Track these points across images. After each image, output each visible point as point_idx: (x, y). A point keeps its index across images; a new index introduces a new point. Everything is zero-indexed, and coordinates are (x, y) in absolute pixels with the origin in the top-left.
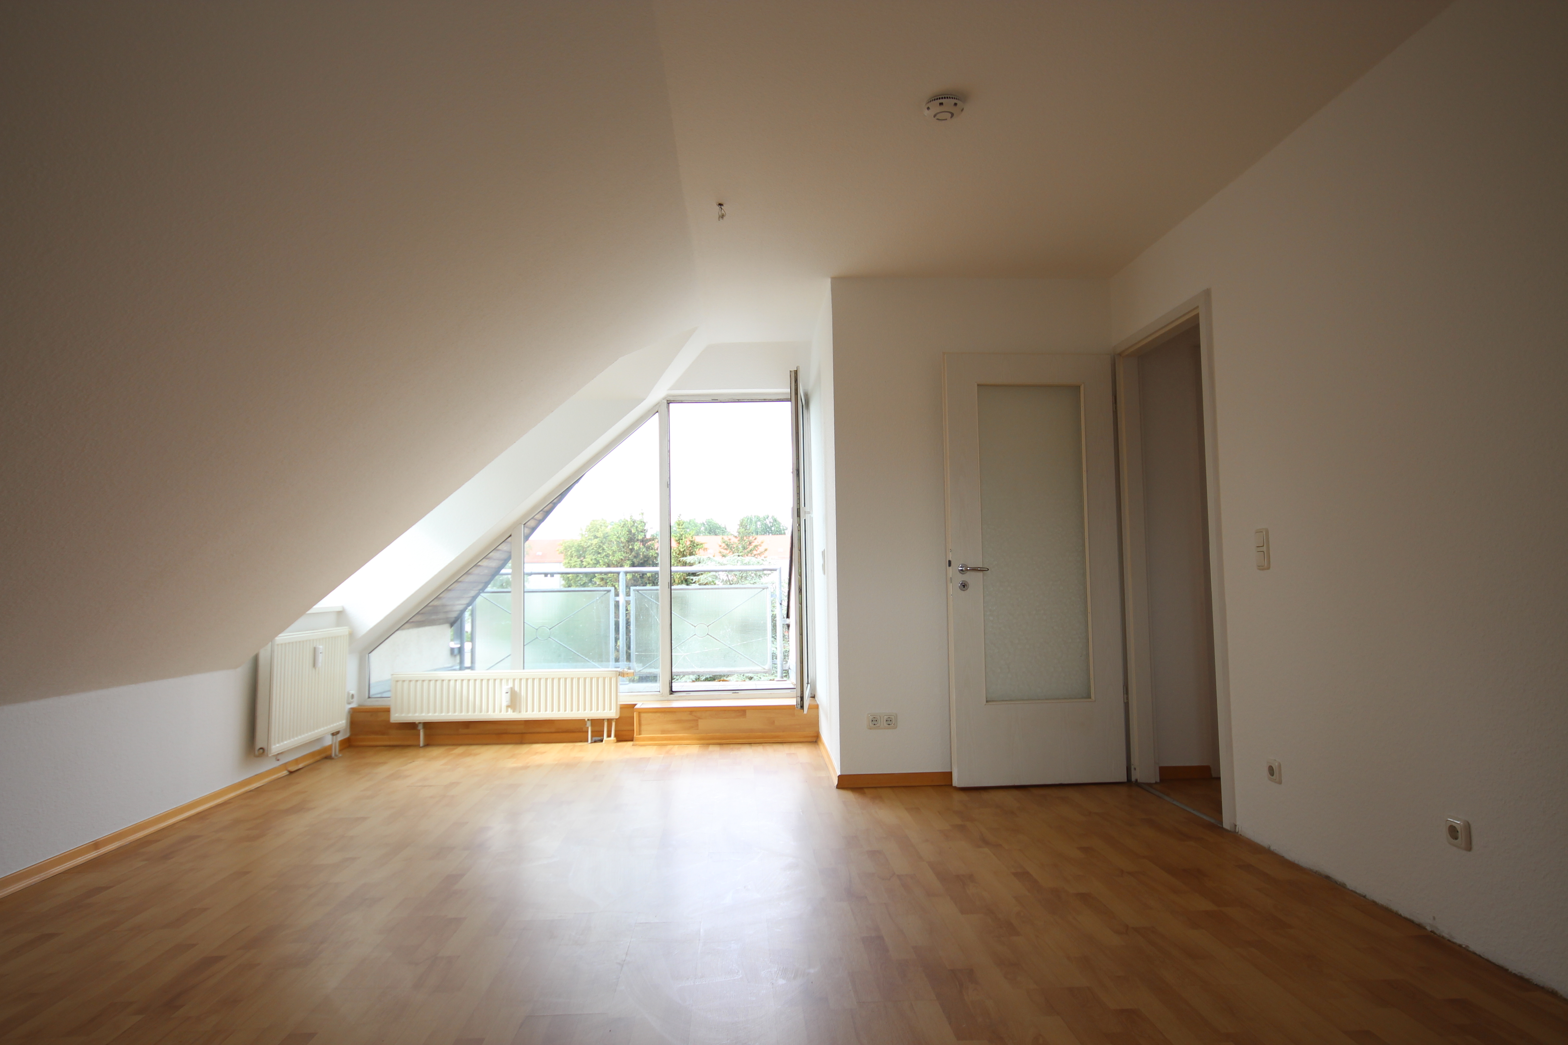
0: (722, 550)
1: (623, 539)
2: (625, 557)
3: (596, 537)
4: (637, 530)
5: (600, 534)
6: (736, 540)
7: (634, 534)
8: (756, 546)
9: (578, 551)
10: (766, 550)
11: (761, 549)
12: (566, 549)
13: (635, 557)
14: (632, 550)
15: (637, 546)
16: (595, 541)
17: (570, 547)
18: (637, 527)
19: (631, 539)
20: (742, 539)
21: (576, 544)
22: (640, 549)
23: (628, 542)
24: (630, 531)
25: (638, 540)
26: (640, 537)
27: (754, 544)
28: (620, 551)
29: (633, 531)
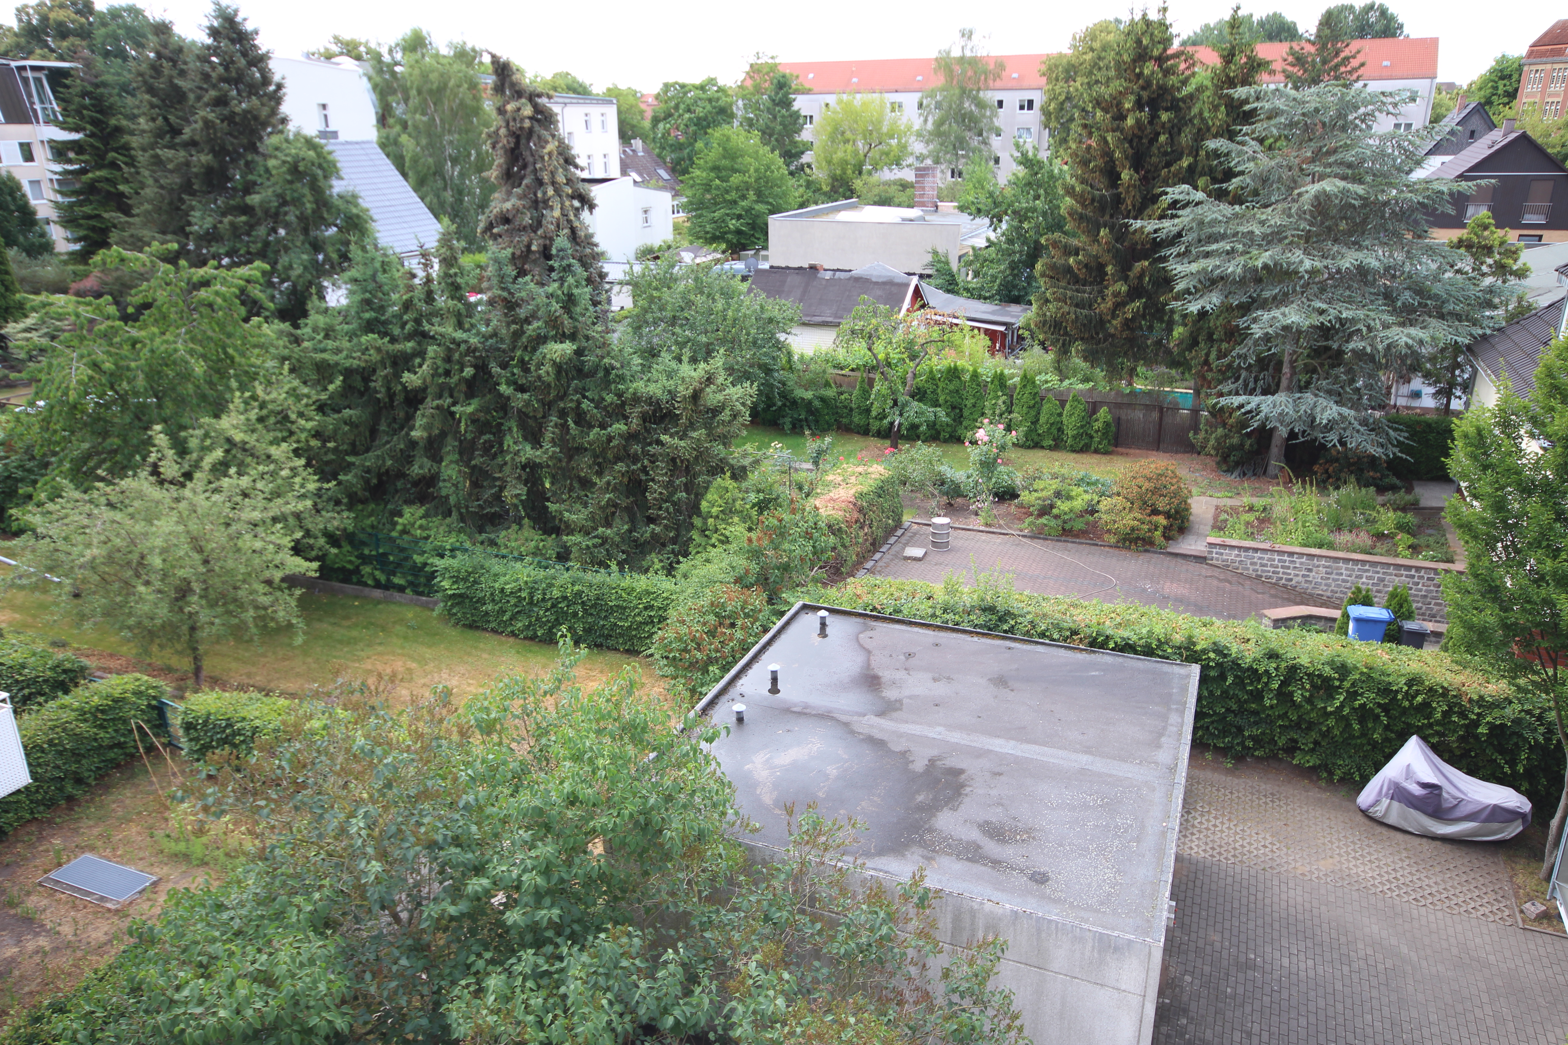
0: (1290, 68)
1: (1126, 57)
2: (1126, 89)
3: (1092, 50)
4: (1152, 39)
5: (1097, 45)
6: (1312, 49)
7: (1146, 48)
8: (1347, 59)
9: (1067, 71)
10: (1362, 65)
11: (1354, 63)
12: (1050, 69)
13: (1143, 88)
14: (1139, 76)
15: (1149, 68)
16: (1089, 56)
17: (1056, 66)
18: (1152, 34)
19: (1142, 55)
20: (1324, 47)
21: (1065, 61)
22: (1153, 73)
23: (1134, 61)
24: (1139, 42)
25: (1151, 58)
26: (1156, 53)
27: (1342, 55)
28: (1118, 77)
29: (1145, 42)
